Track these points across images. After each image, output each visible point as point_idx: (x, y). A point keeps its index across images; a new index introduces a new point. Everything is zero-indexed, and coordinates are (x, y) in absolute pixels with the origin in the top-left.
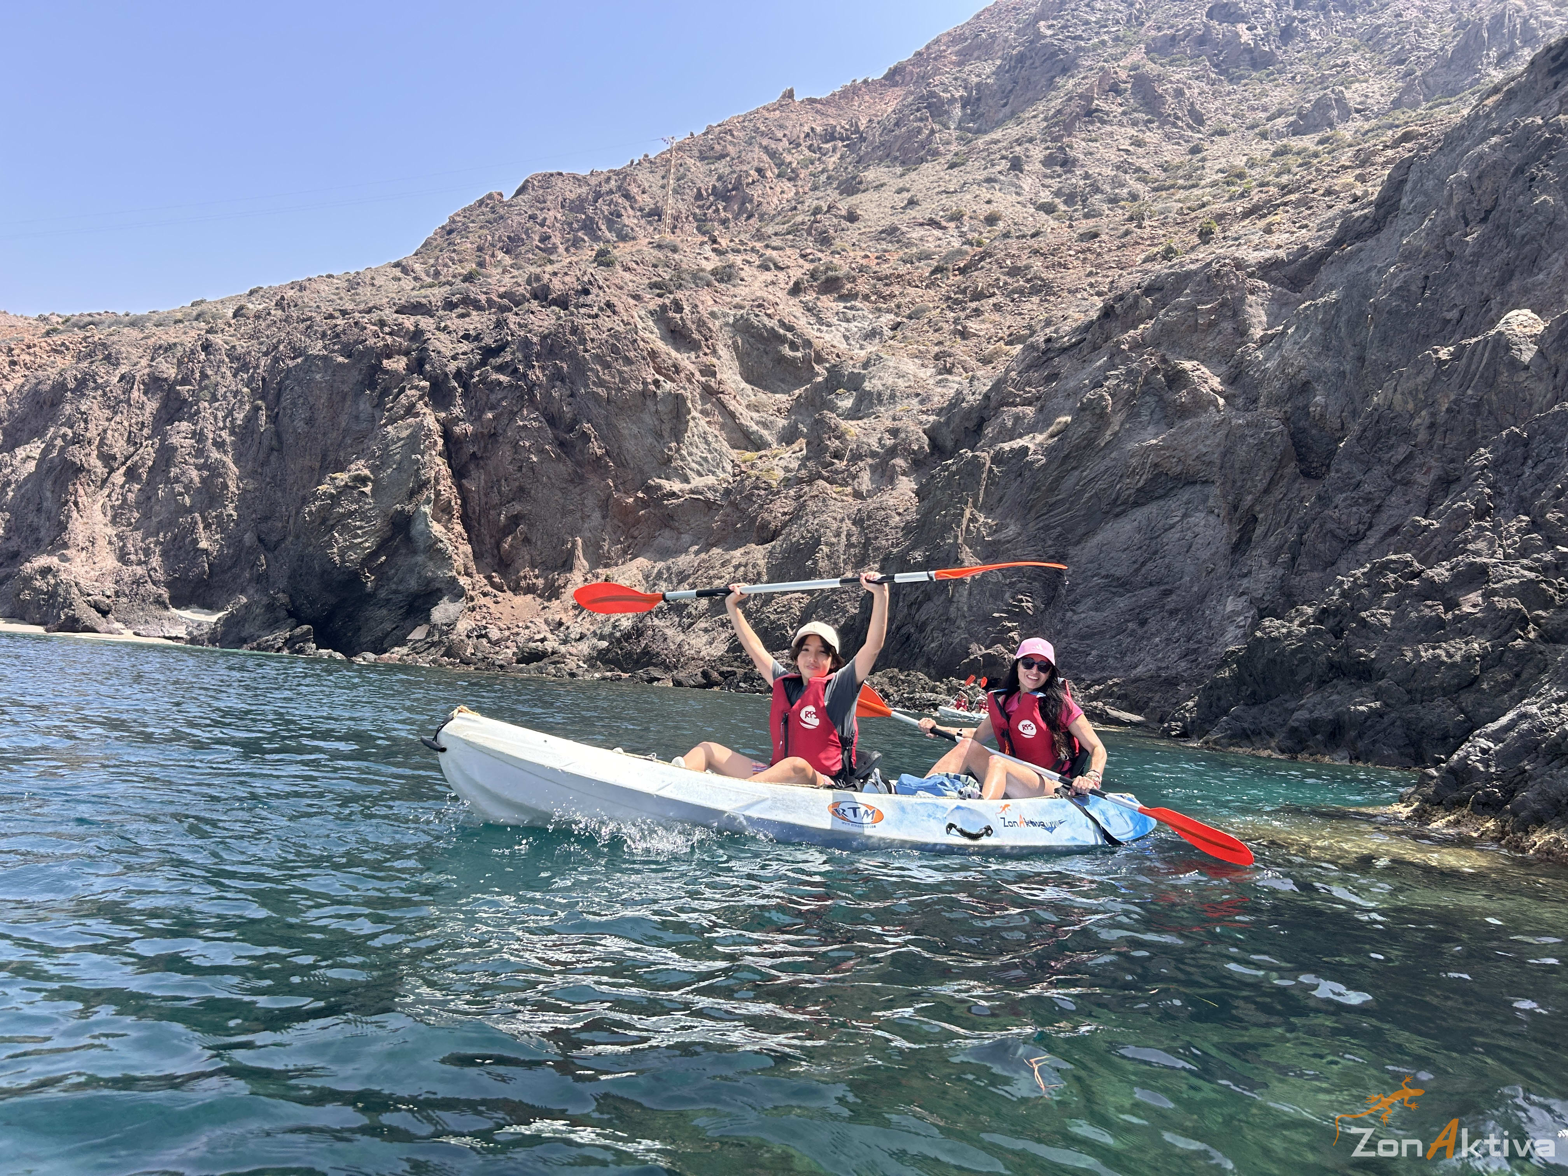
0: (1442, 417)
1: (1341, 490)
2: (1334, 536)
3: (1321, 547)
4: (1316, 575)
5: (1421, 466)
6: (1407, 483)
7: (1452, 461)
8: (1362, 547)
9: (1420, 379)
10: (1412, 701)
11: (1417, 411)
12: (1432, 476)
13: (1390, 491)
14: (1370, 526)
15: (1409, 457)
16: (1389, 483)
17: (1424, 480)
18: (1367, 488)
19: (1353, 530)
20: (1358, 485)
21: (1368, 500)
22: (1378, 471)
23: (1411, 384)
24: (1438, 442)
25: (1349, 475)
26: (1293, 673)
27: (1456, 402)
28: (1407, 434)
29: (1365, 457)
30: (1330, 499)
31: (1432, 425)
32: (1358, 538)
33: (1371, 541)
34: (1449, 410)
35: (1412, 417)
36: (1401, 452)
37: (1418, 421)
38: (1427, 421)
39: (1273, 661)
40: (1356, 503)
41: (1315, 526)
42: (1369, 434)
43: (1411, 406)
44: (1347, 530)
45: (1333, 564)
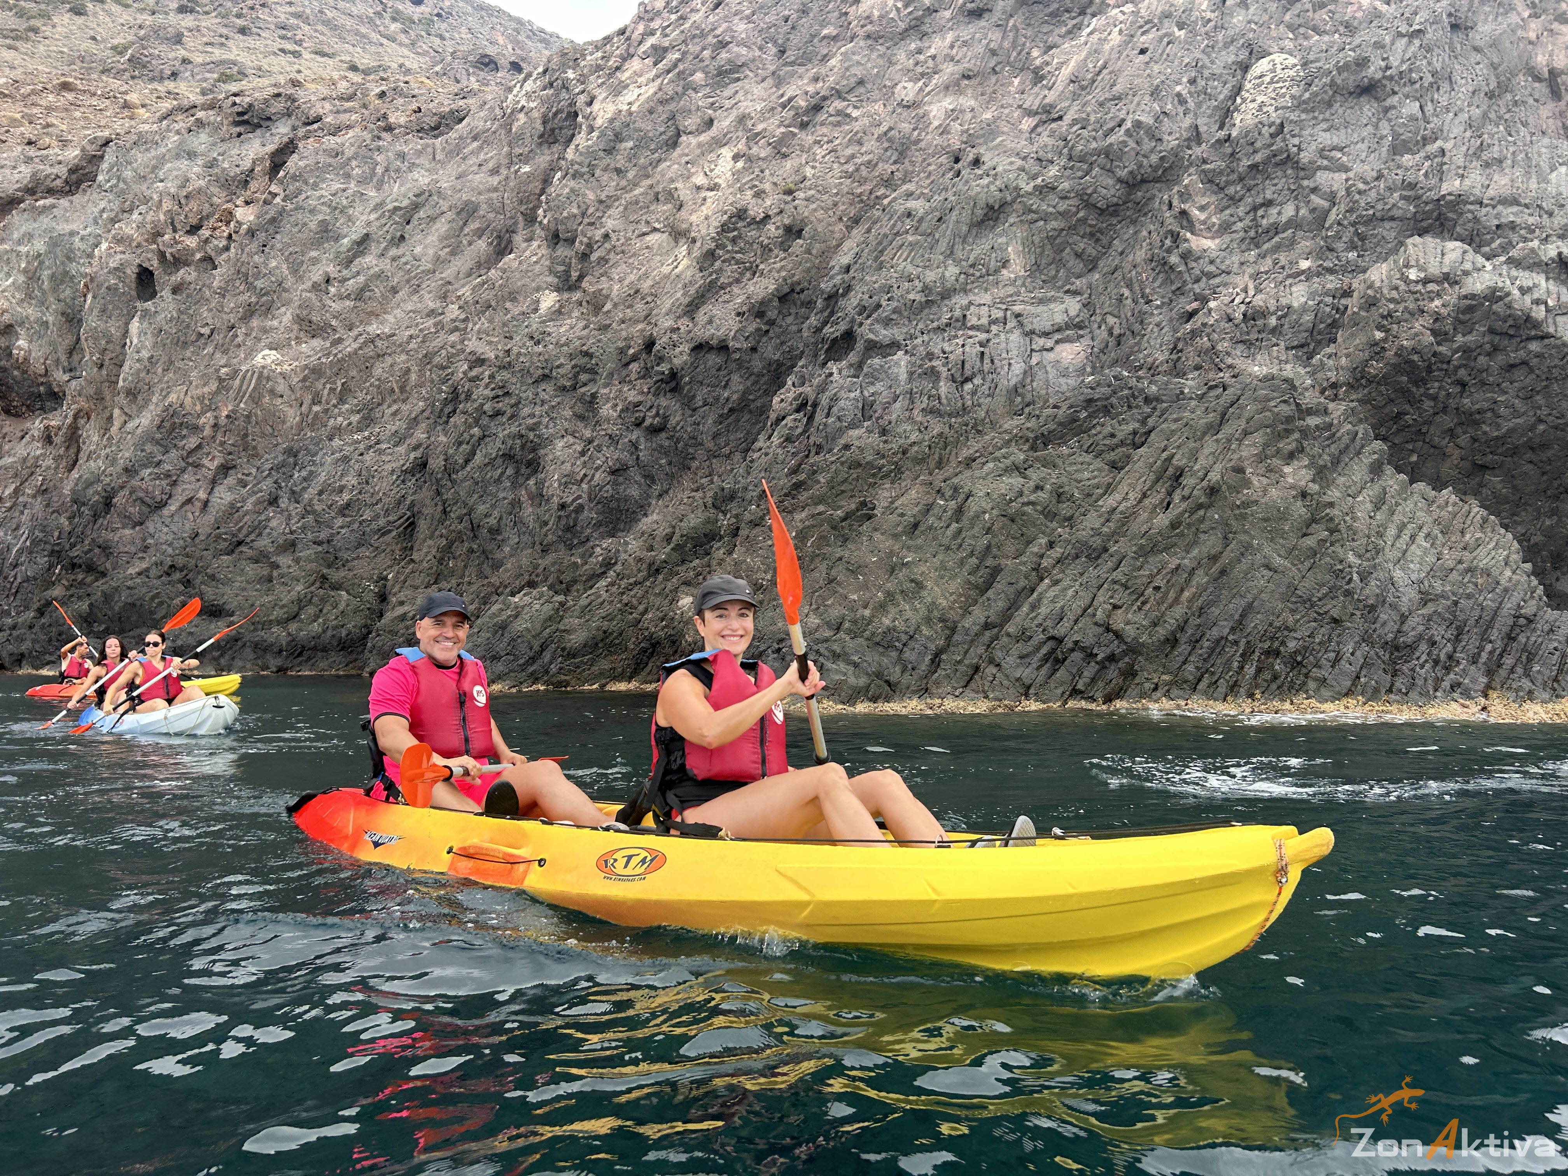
0: (223, 421)
1: (146, 466)
2: (143, 502)
3: (131, 509)
4: (127, 532)
5: (208, 454)
6: (198, 466)
7: (230, 454)
8: (166, 512)
9: (206, 390)
10: (255, 630)
11: (203, 413)
12: (216, 463)
13: (183, 471)
14: (170, 497)
15: (199, 447)
16: (183, 464)
17: (212, 465)
18: (167, 467)
19: (158, 499)
20: (159, 463)
21: (168, 475)
22: (174, 454)
23: (199, 392)
24: (219, 438)
25: (151, 455)
26: (152, 613)
27: (233, 411)
28: (196, 429)
29: (164, 443)
30: (136, 472)
31: (215, 425)
32: (161, 505)
33: (173, 508)
34: (228, 417)
35: (199, 417)
36: (192, 442)
37: (203, 420)
38: (212, 422)
39: (133, 605)
40: (159, 478)
41: (126, 492)
42: (167, 425)
43: (198, 408)
44: (153, 498)
45: (141, 524)
